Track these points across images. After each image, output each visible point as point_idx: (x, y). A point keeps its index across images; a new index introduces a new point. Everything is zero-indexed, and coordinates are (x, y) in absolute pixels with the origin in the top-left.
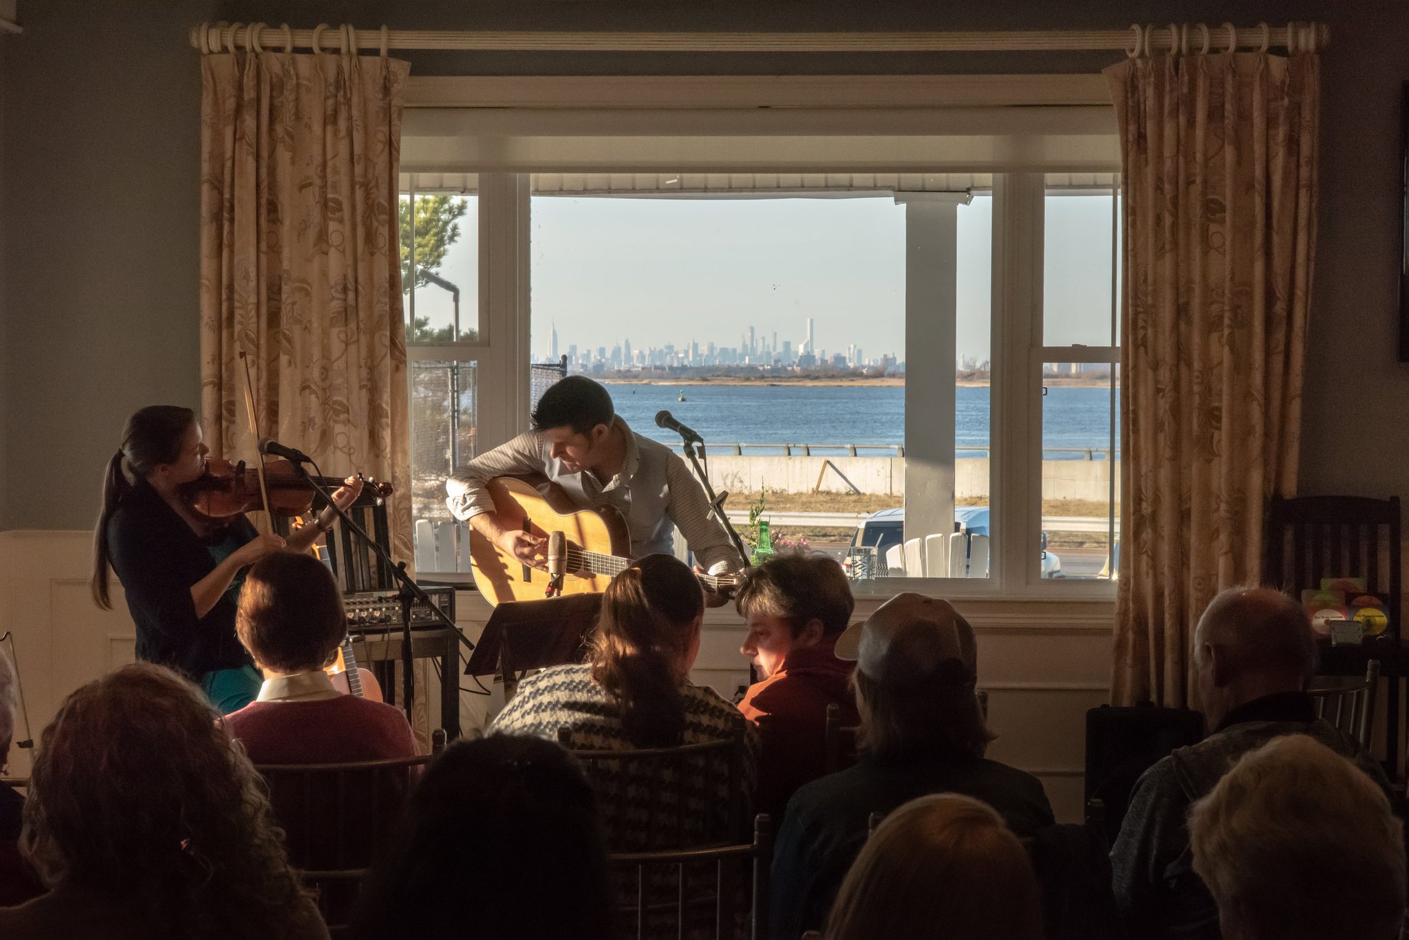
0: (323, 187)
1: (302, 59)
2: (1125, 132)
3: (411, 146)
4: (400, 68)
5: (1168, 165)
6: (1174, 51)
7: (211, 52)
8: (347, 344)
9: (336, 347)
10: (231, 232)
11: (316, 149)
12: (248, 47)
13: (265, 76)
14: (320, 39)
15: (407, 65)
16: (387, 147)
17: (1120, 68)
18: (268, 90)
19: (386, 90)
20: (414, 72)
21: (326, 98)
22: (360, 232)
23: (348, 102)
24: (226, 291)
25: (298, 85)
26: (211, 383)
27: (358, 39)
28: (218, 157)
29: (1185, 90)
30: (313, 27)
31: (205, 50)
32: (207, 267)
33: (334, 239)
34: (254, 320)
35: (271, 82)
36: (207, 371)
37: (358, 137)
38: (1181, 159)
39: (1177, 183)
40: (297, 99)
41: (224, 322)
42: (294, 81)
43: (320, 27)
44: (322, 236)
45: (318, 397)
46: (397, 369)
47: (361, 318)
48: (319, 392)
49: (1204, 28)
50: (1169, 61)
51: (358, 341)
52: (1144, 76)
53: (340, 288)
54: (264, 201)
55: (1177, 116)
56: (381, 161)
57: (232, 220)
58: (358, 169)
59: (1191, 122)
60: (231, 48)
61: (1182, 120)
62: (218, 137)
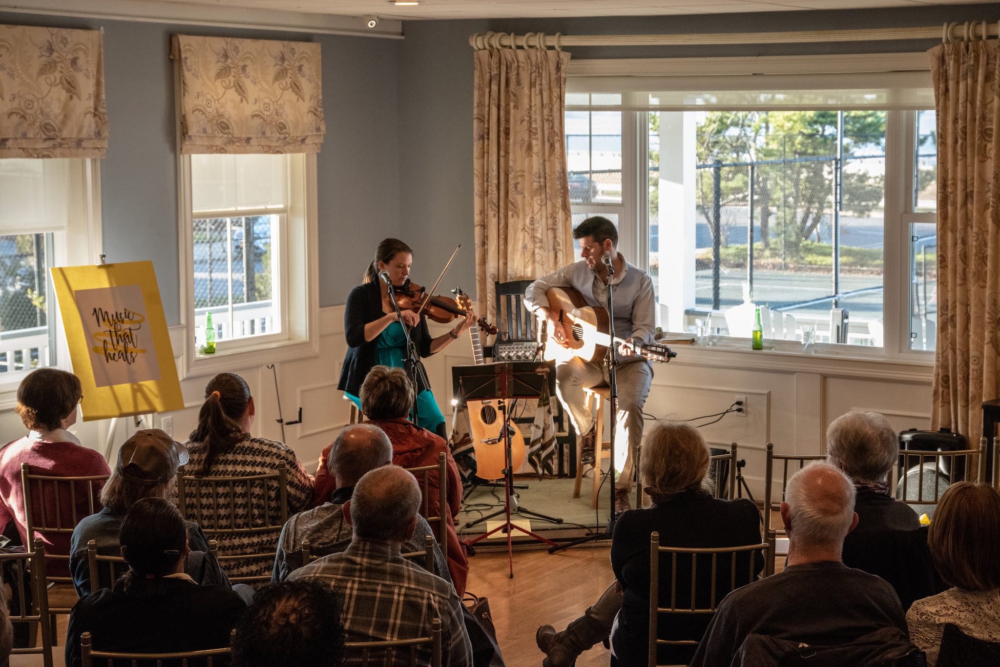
0: (530, 122)
1: (519, 52)
2: (937, 89)
3: (571, 98)
4: (565, 56)
5: (961, 109)
6: (966, 38)
7: (480, 49)
8: (541, 206)
9: (536, 207)
10: (488, 145)
11: (526, 101)
12: (494, 46)
13: (503, 61)
14: (527, 41)
15: (569, 54)
16: (559, 100)
17: (937, 49)
18: (505, 68)
19: (558, 69)
20: (573, 58)
21: (531, 74)
22: (547, 145)
23: (540, 75)
24: (485, 176)
25: (518, 66)
26: (479, 225)
27: (544, 41)
28: (481, 105)
29: (972, 62)
30: (524, 35)
31: (475, 48)
32: (477, 164)
33: (535, 149)
34: (496, 192)
35: (507, 64)
36: (477, 218)
37: (545, 94)
38: (969, 105)
39: (966, 119)
40: (518, 74)
41: (485, 193)
42: (516, 64)
43: (528, 35)
44: (530, 147)
45: (528, 234)
46: (567, 219)
47: (548, 192)
48: (530, 231)
49: (984, 23)
50: (962, 45)
51: (546, 204)
52: (949, 55)
53: (537, 176)
54: (502, 129)
55: (967, 79)
56: (556, 107)
57: (488, 139)
58: (546, 112)
59: (975, 81)
60: (487, 46)
61: (969, 80)
62: (482, 96)
